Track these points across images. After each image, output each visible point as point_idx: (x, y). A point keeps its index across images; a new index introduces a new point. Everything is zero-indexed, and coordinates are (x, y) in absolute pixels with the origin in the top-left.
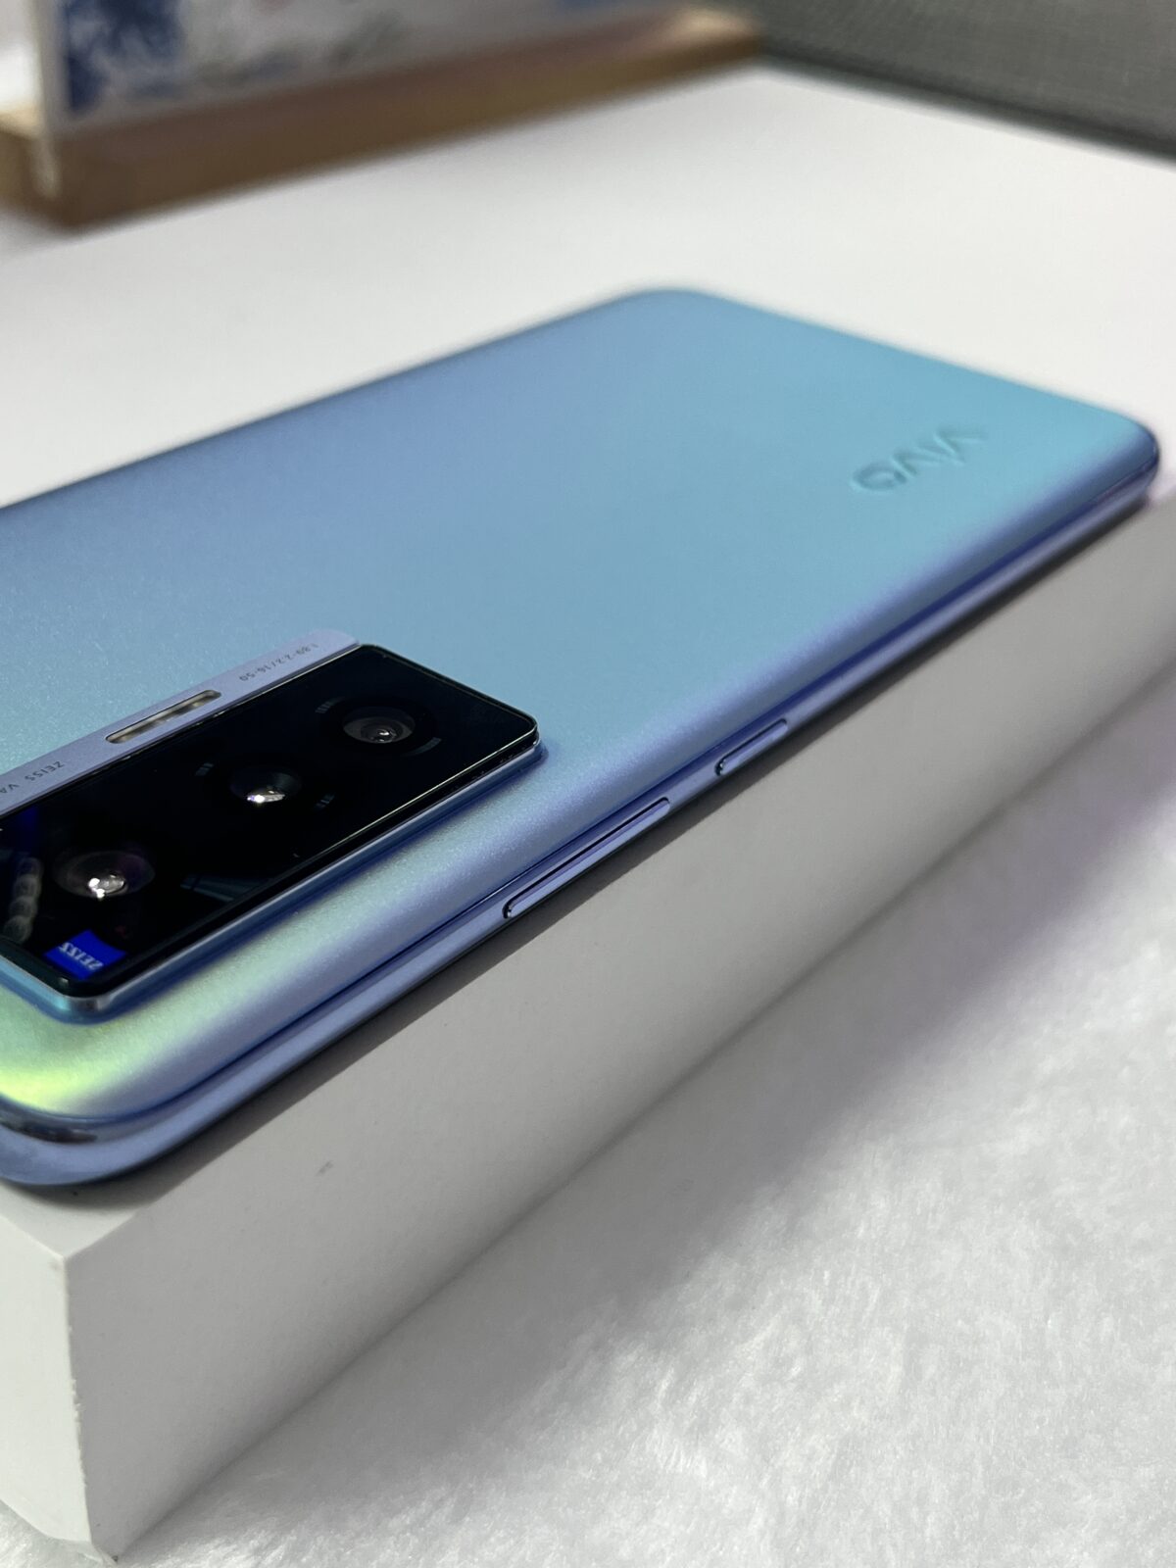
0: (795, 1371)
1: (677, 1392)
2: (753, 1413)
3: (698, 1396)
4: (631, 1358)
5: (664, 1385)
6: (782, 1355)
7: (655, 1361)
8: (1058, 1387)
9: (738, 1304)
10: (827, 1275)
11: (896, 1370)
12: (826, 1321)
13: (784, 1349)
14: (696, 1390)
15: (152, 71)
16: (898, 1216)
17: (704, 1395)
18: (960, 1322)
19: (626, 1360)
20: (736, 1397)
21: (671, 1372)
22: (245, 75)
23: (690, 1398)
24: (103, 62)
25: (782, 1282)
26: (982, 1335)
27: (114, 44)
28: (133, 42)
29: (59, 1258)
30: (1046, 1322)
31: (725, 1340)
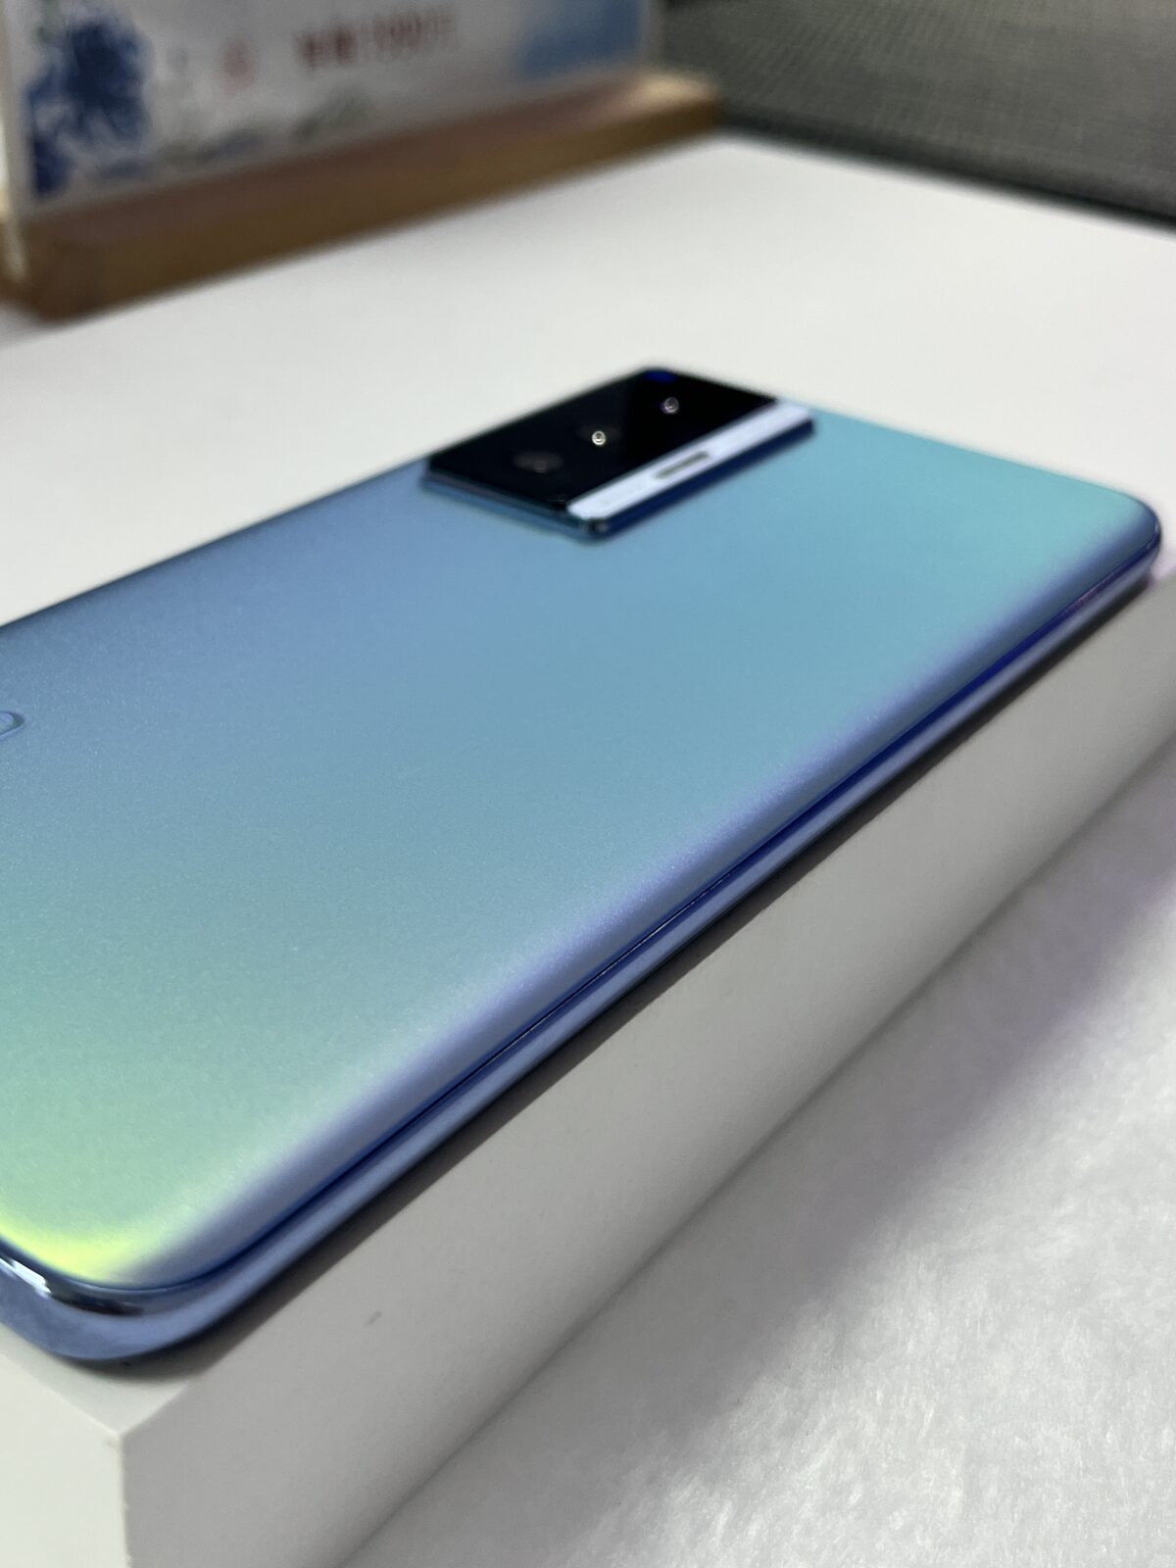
0: (853, 1500)
1: (737, 1525)
2: (815, 1546)
3: (758, 1530)
4: (686, 1493)
5: (722, 1519)
6: (840, 1482)
7: (711, 1494)
8: (1123, 1505)
9: (791, 1430)
10: (879, 1395)
11: (957, 1494)
12: (882, 1444)
13: (841, 1475)
14: (755, 1524)
15: (118, 152)
16: (947, 1330)
17: (765, 1528)
18: (1017, 1439)
19: (681, 1495)
20: (796, 1529)
21: (728, 1506)
22: (209, 153)
23: (749, 1533)
24: (69, 146)
25: (834, 1405)
26: (1040, 1453)
27: (79, 127)
28: (98, 125)
29: (115, 1434)
30: (1105, 1435)
31: (781, 1468)
